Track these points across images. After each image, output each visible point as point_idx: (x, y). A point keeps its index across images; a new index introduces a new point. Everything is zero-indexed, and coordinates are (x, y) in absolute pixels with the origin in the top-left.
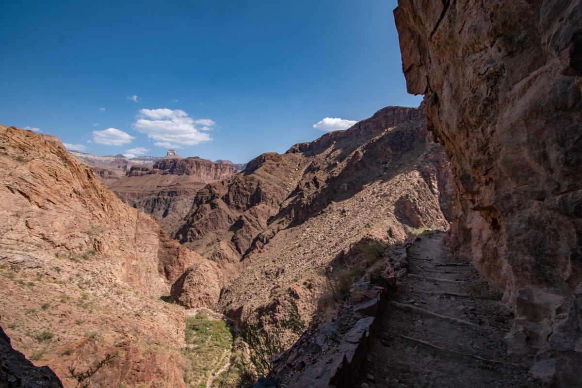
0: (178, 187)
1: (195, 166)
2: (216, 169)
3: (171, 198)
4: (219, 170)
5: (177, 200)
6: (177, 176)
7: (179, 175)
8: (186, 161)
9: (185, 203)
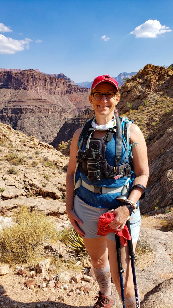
0: (21, 104)
1: (31, 79)
2: (51, 82)
3: (15, 116)
4: (54, 84)
5: (24, 119)
6: (14, 90)
7: (15, 90)
8: (22, 74)
9: (33, 122)
